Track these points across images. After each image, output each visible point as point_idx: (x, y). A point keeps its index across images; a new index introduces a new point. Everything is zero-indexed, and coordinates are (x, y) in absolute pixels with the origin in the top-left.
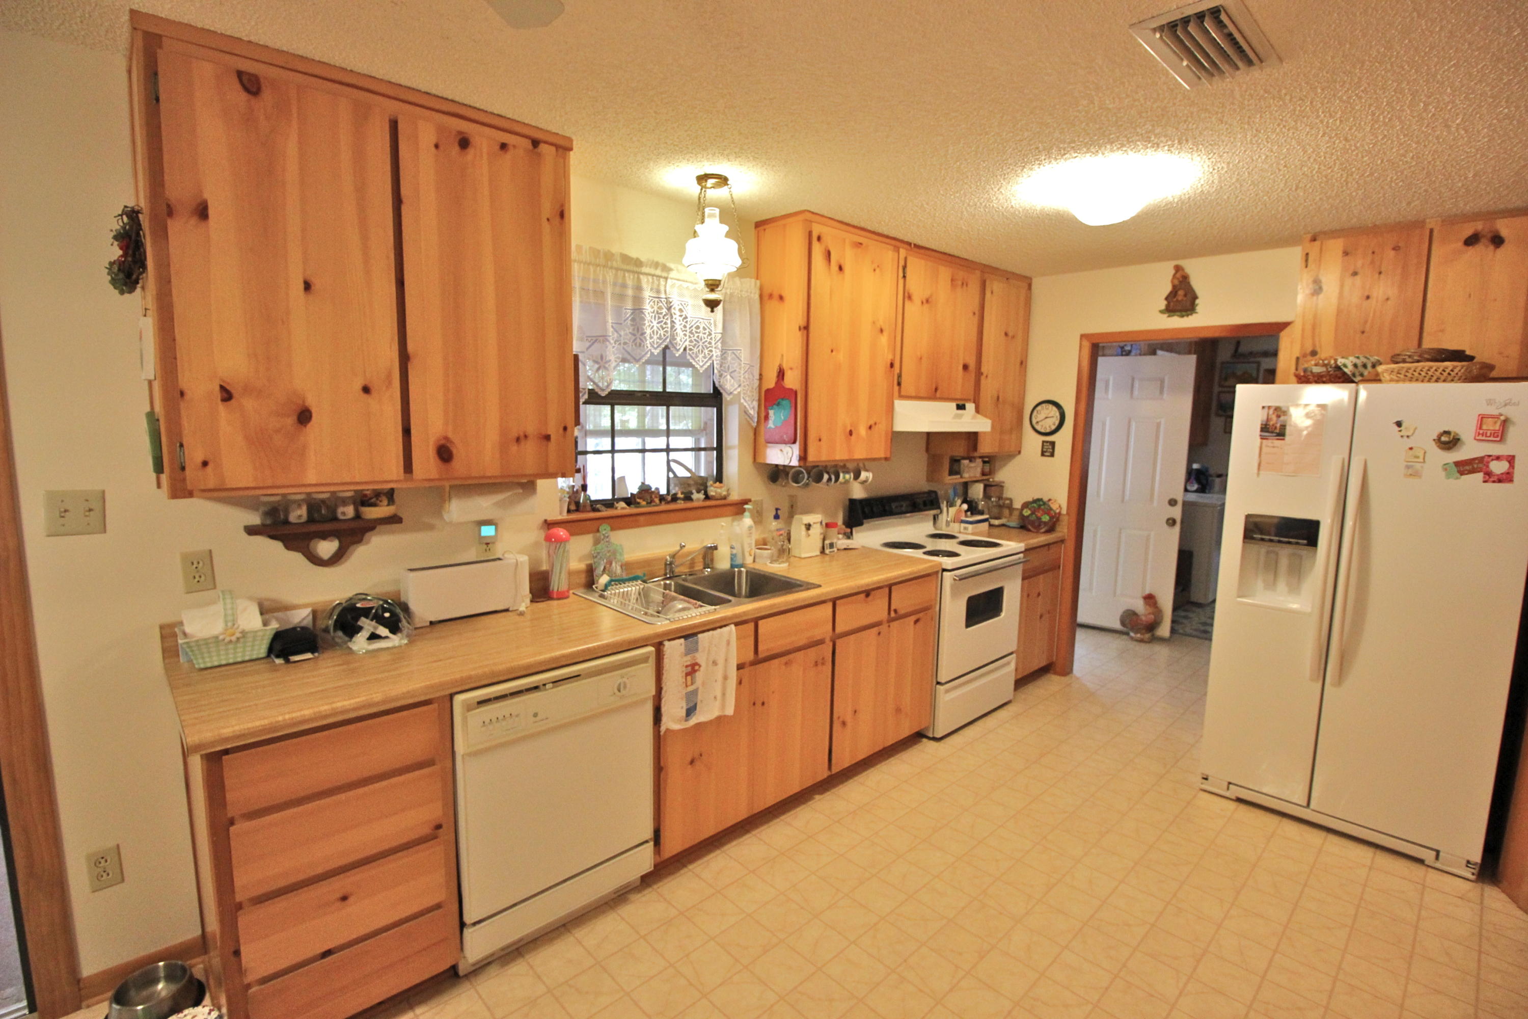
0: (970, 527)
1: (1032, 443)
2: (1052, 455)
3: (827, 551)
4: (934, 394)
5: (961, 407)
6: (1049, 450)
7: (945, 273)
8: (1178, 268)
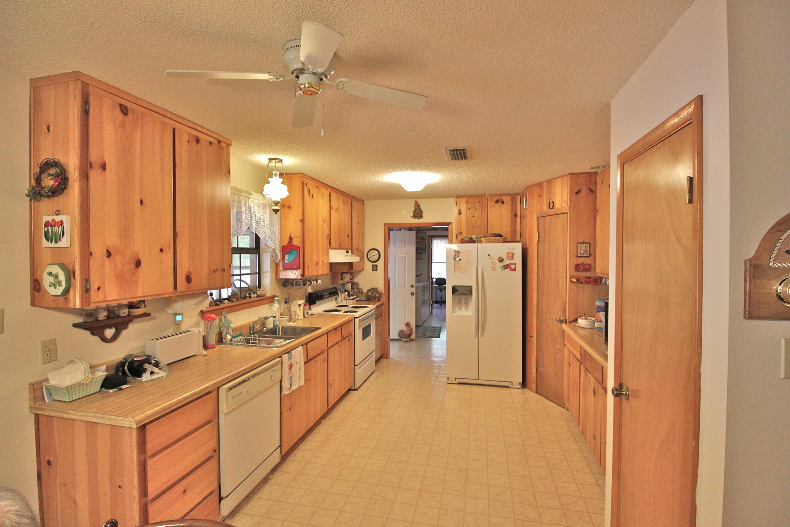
0: (351, 301)
1: (368, 265)
2: (377, 270)
3: (306, 316)
4: (340, 248)
5: (347, 252)
6: (375, 268)
7: (341, 198)
8: (416, 202)
